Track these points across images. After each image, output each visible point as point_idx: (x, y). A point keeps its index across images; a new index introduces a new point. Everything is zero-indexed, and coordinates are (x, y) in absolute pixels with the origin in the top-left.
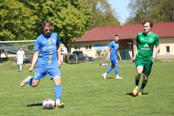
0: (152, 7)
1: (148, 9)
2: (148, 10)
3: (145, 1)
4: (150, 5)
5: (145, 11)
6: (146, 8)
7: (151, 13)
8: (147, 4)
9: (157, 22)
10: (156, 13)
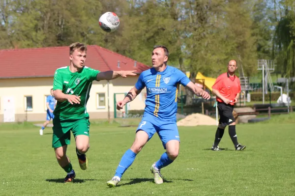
0: (19, 15)
1: (11, 19)
2: (12, 21)
3: (5, 2)
4: (15, 11)
5: (5, 22)
6: (6, 17)
7: (18, 28)
8: (10, 8)
9: (28, 45)
10: (27, 28)
